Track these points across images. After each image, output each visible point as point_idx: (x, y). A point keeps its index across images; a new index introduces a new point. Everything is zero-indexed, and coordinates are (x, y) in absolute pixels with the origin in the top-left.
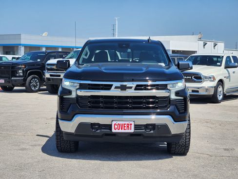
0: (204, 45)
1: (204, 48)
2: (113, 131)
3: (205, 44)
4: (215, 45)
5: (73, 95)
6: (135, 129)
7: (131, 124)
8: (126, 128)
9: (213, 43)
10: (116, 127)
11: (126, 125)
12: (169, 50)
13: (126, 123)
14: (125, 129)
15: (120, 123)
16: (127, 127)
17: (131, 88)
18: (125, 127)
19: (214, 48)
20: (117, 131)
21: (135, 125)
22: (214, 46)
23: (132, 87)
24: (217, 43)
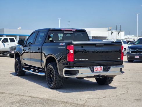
3: (112, 33)
9: (117, 32)
12: (90, 36)
19: (118, 35)
22: (118, 34)
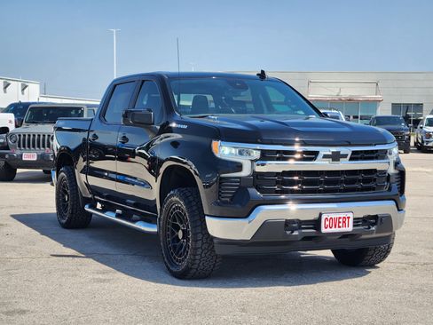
0: (5, 88)
1: (5, 92)
2: (324, 230)
4: (24, 87)
5: (246, 172)
6: (354, 226)
7: (349, 218)
8: (341, 225)
10: (327, 223)
11: (341, 220)
13: (342, 215)
14: (339, 227)
15: (333, 216)
16: (344, 222)
17: (345, 156)
18: (340, 222)
20: (329, 230)
21: (354, 219)
23: (347, 155)
24: (27, 84)
